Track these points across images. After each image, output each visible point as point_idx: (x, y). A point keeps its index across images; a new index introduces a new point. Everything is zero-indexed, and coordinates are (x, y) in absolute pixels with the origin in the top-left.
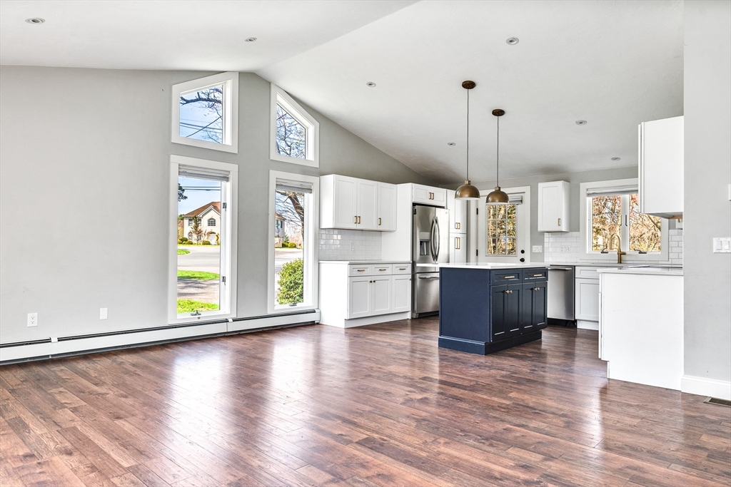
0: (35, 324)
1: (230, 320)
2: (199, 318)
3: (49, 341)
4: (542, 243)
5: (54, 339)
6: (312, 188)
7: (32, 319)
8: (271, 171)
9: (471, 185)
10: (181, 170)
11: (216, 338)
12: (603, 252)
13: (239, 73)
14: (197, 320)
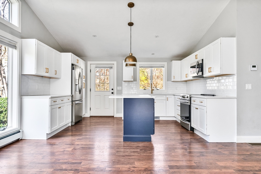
4: (121, 86)
9: (133, 55)
12: (144, 89)
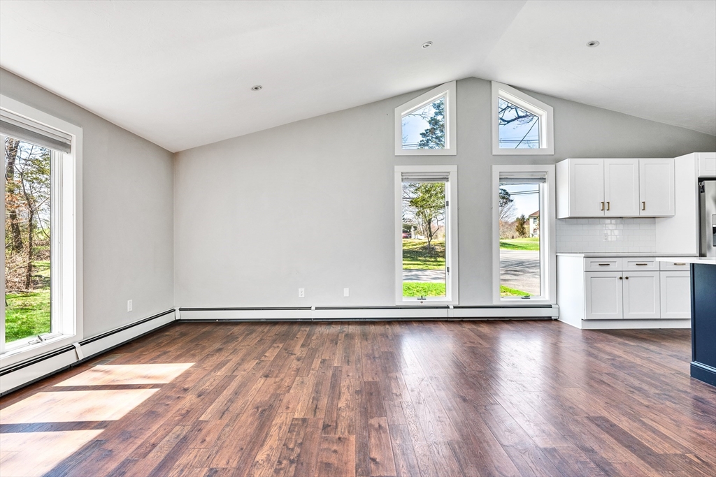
0: (303, 296)
1: (451, 307)
2: (422, 302)
3: (310, 308)
5: (313, 308)
6: (546, 177)
7: (301, 292)
8: (493, 166)
10: (404, 177)
11: (437, 321)
13: (457, 81)
14: (420, 304)
